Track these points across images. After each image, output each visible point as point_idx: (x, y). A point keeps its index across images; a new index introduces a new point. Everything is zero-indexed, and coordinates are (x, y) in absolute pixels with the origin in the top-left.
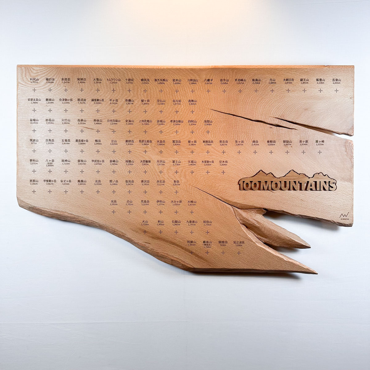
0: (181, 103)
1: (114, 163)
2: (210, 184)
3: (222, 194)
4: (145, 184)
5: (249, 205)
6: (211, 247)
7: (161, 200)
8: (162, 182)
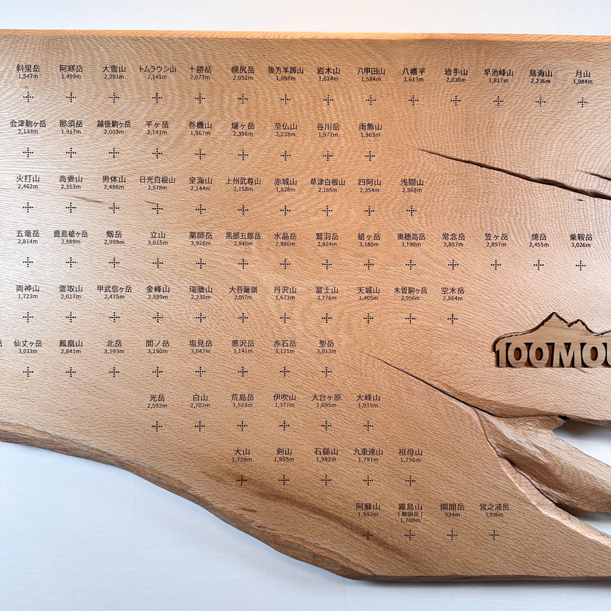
0: (340, 132)
1: (157, 293)
2: (418, 351)
3: (447, 378)
4: (243, 351)
5: (521, 408)
6: (418, 521)
7: (286, 394)
8: (289, 345)
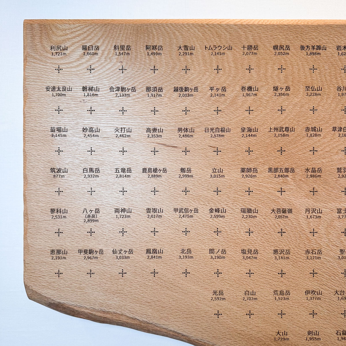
1: (217, 214)
4: (282, 258)
7: (315, 290)
8: (317, 253)
